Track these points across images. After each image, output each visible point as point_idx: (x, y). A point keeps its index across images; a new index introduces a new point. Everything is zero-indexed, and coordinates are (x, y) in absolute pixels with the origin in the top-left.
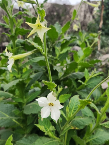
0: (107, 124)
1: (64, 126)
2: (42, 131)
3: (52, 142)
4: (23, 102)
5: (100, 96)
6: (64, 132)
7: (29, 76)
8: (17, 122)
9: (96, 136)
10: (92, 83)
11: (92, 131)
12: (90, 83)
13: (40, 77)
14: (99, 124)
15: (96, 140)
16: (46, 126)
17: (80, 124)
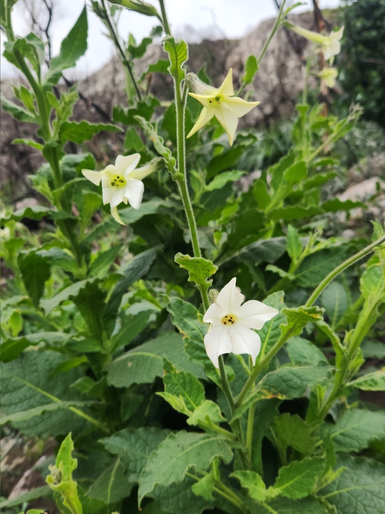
0: (366, 382)
1: (240, 395)
2: (179, 410)
3: (209, 443)
4: (103, 352)
5: (349, 308)
6: (244, 411)
7: (112, 269)
8: (89, 419)
9: (341, 428)
10: (312, 272)
11: (325, 409)
12: (306, 272)
13: (147, 268)
14: (344, 382)
15: (340, 438)
16: (187, 396)
17: (291, 383)
